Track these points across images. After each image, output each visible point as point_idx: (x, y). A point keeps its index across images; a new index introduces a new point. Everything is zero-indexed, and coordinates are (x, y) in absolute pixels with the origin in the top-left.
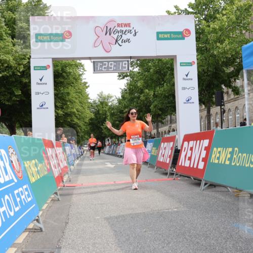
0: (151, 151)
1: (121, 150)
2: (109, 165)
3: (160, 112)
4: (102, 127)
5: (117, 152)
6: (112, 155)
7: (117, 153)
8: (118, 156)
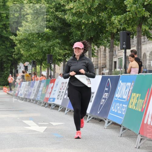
0: (129, 100)
1: (57, 93)
2: (33, 127)
3: (147, 14)
4: (12, 37)
5: (47, 96)
6: (35, 101)
7: (48, 99)
8: (50, 105)
